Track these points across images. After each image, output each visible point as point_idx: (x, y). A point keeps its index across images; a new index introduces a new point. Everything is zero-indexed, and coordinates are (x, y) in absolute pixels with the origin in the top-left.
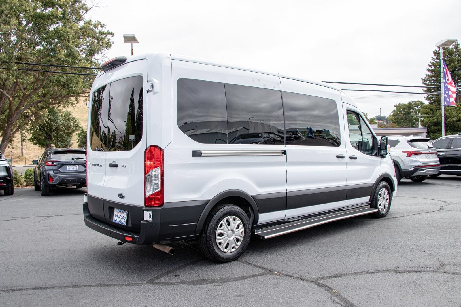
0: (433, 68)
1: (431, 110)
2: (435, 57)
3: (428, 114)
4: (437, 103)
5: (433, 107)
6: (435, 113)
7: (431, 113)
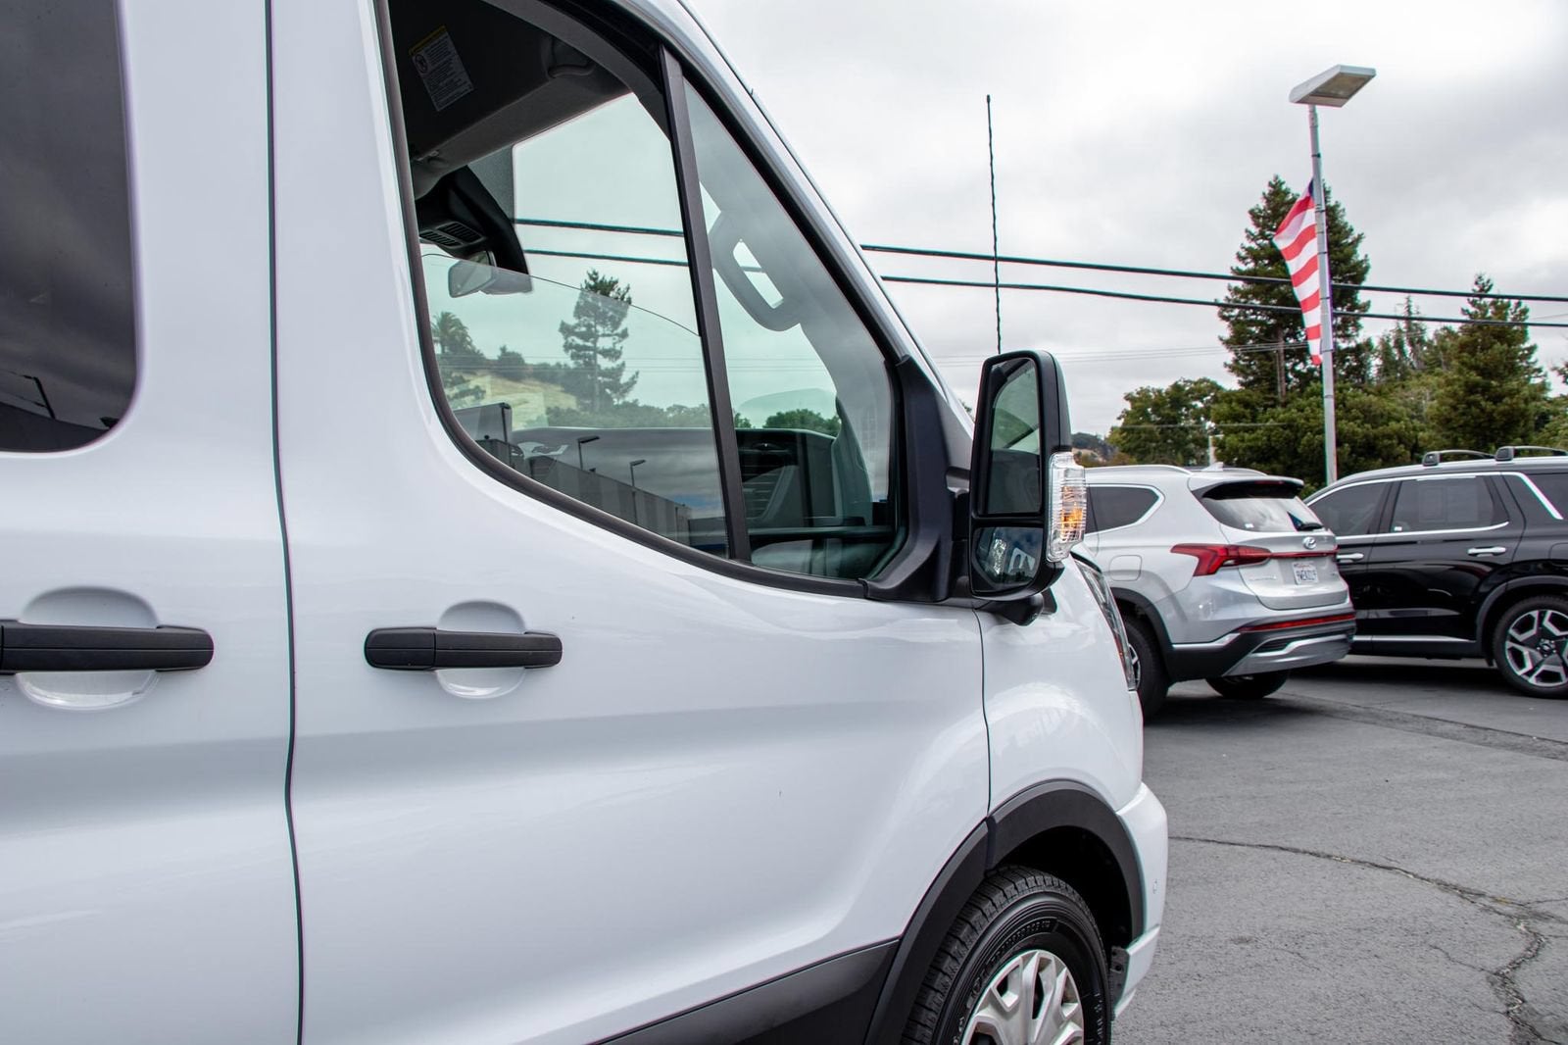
0: (1251, 265)
1: (1247, 405)
2: (1255, 230)
3: (1239, 422)
4: (1265, 384)
5: (1255, 396)
6: (1260, 417)
7: (1248, 415)
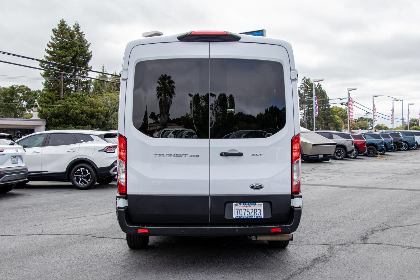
0: (52, 49)
1: (50, 98)
2: (54, 37)
3: (48, 104)
4: (57, 92)
6: (55, 103)
7: (51, 102)
